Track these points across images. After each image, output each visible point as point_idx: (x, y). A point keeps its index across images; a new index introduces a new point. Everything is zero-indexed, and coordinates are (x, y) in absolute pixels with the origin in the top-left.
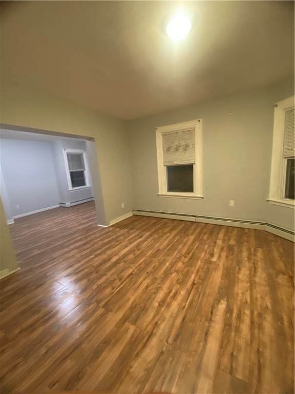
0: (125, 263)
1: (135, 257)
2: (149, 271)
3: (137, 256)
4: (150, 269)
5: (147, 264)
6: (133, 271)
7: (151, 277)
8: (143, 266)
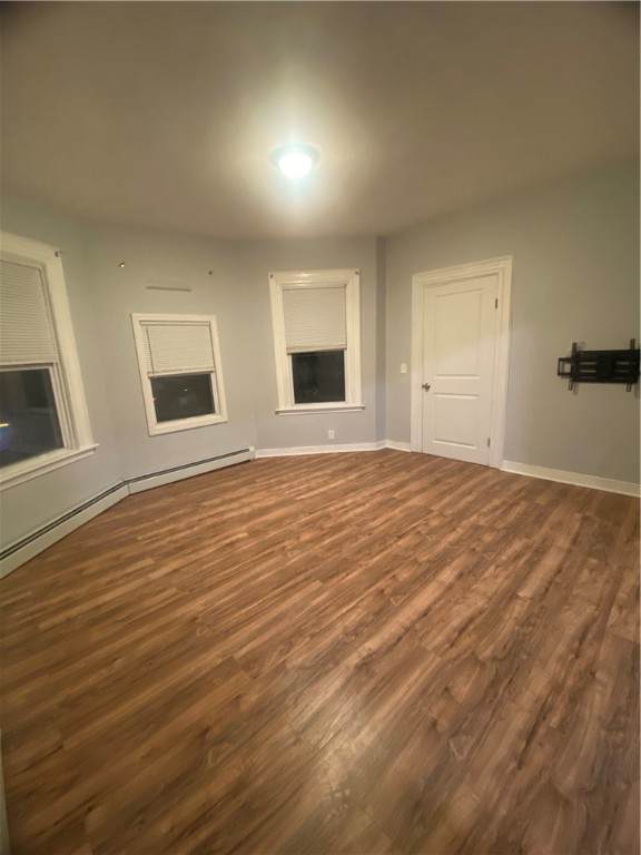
0: (416, 560)
1: (392, 570)
2: (367, 537)
3: (388, 572)
4: (363, 539)
5: (366, 549)
6: (396, 541)
7: (366, 528)
8: (377, 547)
